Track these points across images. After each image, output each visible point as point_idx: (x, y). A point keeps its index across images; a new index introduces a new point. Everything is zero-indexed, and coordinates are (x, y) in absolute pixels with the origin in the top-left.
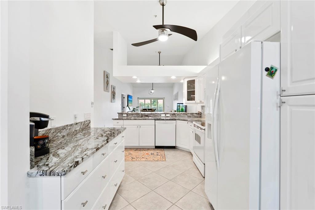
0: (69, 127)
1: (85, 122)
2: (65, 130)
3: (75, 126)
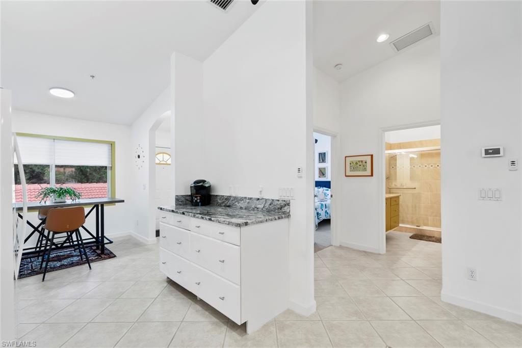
0: (248, 201)
1: (273, 200)
2: (243, 201)
3: (255, 201)
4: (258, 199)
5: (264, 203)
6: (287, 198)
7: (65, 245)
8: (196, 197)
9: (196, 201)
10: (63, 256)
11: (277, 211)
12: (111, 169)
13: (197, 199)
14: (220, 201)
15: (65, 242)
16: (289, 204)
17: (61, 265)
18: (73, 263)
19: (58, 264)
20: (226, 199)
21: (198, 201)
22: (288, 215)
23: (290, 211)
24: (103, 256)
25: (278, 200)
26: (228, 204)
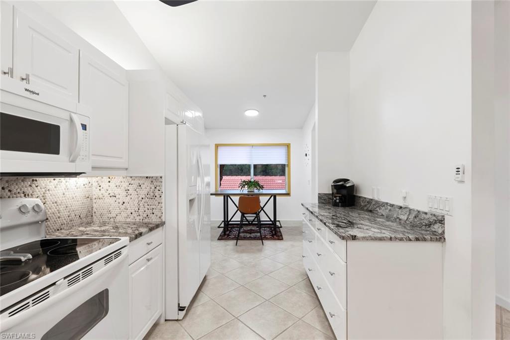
0: (389, 208)
1: (419, 212)
2: (384, 208)
3: (397, 209)
4: (401, 207)
5: (408, 214)
6: (440, 211)
7: (254, 223)
8: (336, 197)
9: (335, 201)
10: (254, 230)
11: (423, 227)
12: (288, 166)
13: (336, 199)
14: (362, 204)
15: (254, 221)
16: (441, 221)
17: (250, 237)
18: (256, 237)
19: (248, 235)
20: (368, 202)
21: (338, 201)
22: (440, 238)
23: (444, 232)
24: (275, 237)
25: (426, 213)
26: (370, 209)
